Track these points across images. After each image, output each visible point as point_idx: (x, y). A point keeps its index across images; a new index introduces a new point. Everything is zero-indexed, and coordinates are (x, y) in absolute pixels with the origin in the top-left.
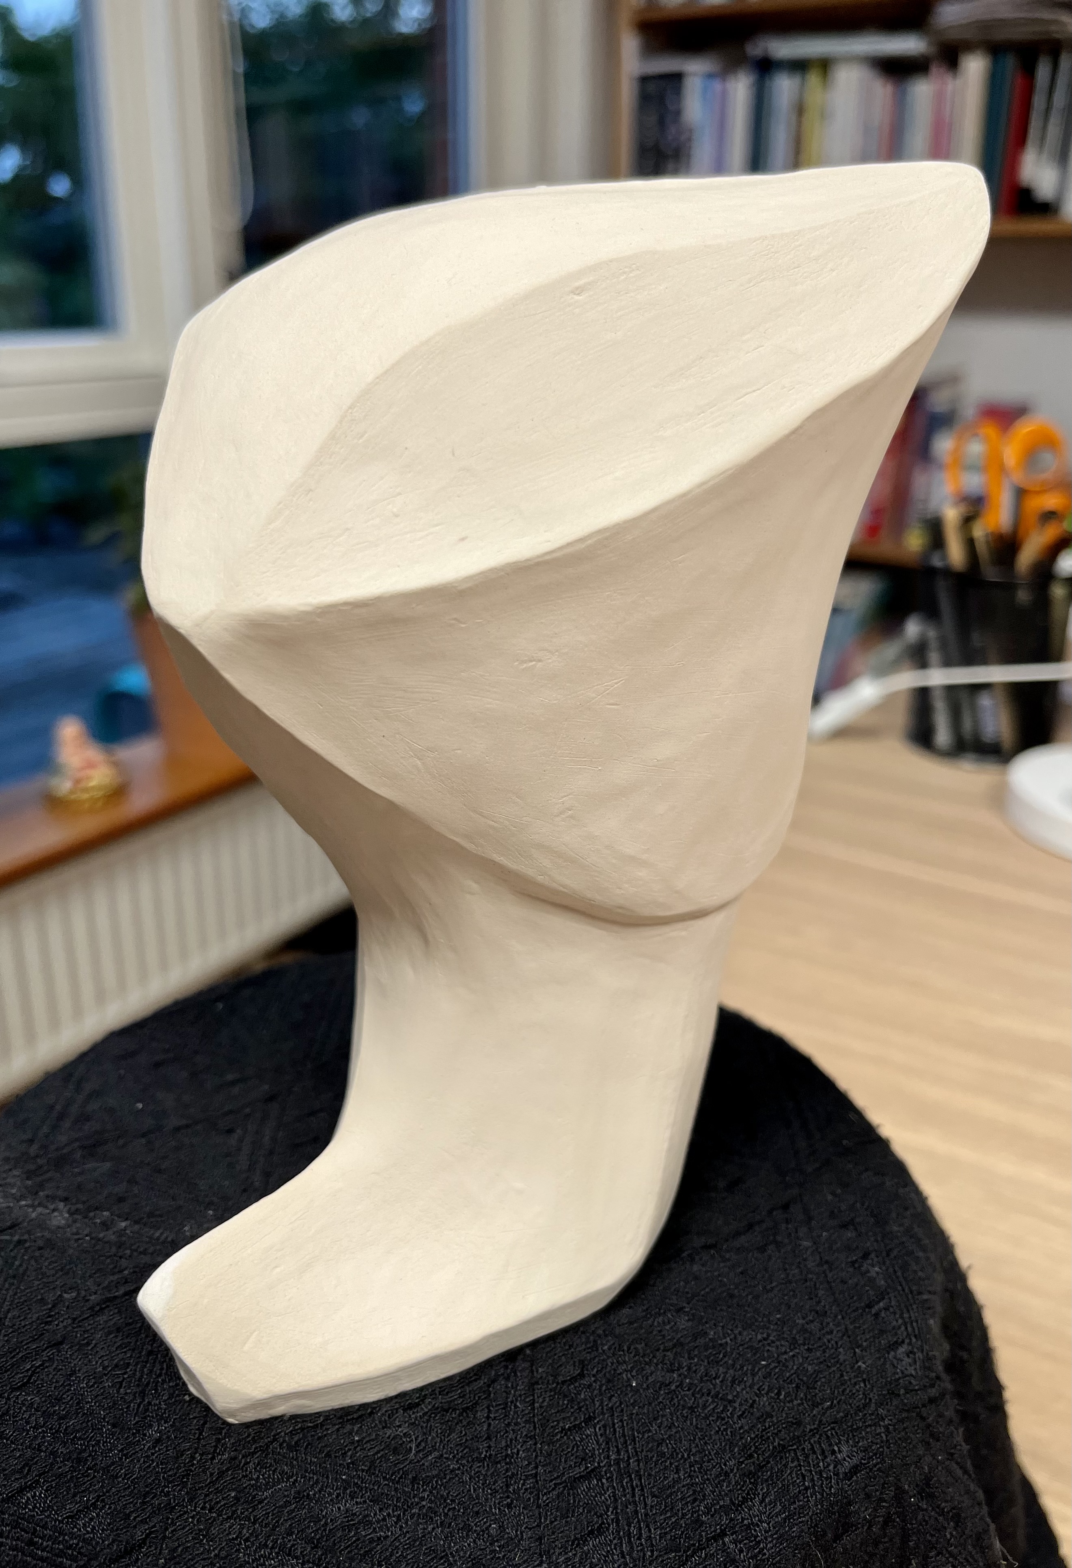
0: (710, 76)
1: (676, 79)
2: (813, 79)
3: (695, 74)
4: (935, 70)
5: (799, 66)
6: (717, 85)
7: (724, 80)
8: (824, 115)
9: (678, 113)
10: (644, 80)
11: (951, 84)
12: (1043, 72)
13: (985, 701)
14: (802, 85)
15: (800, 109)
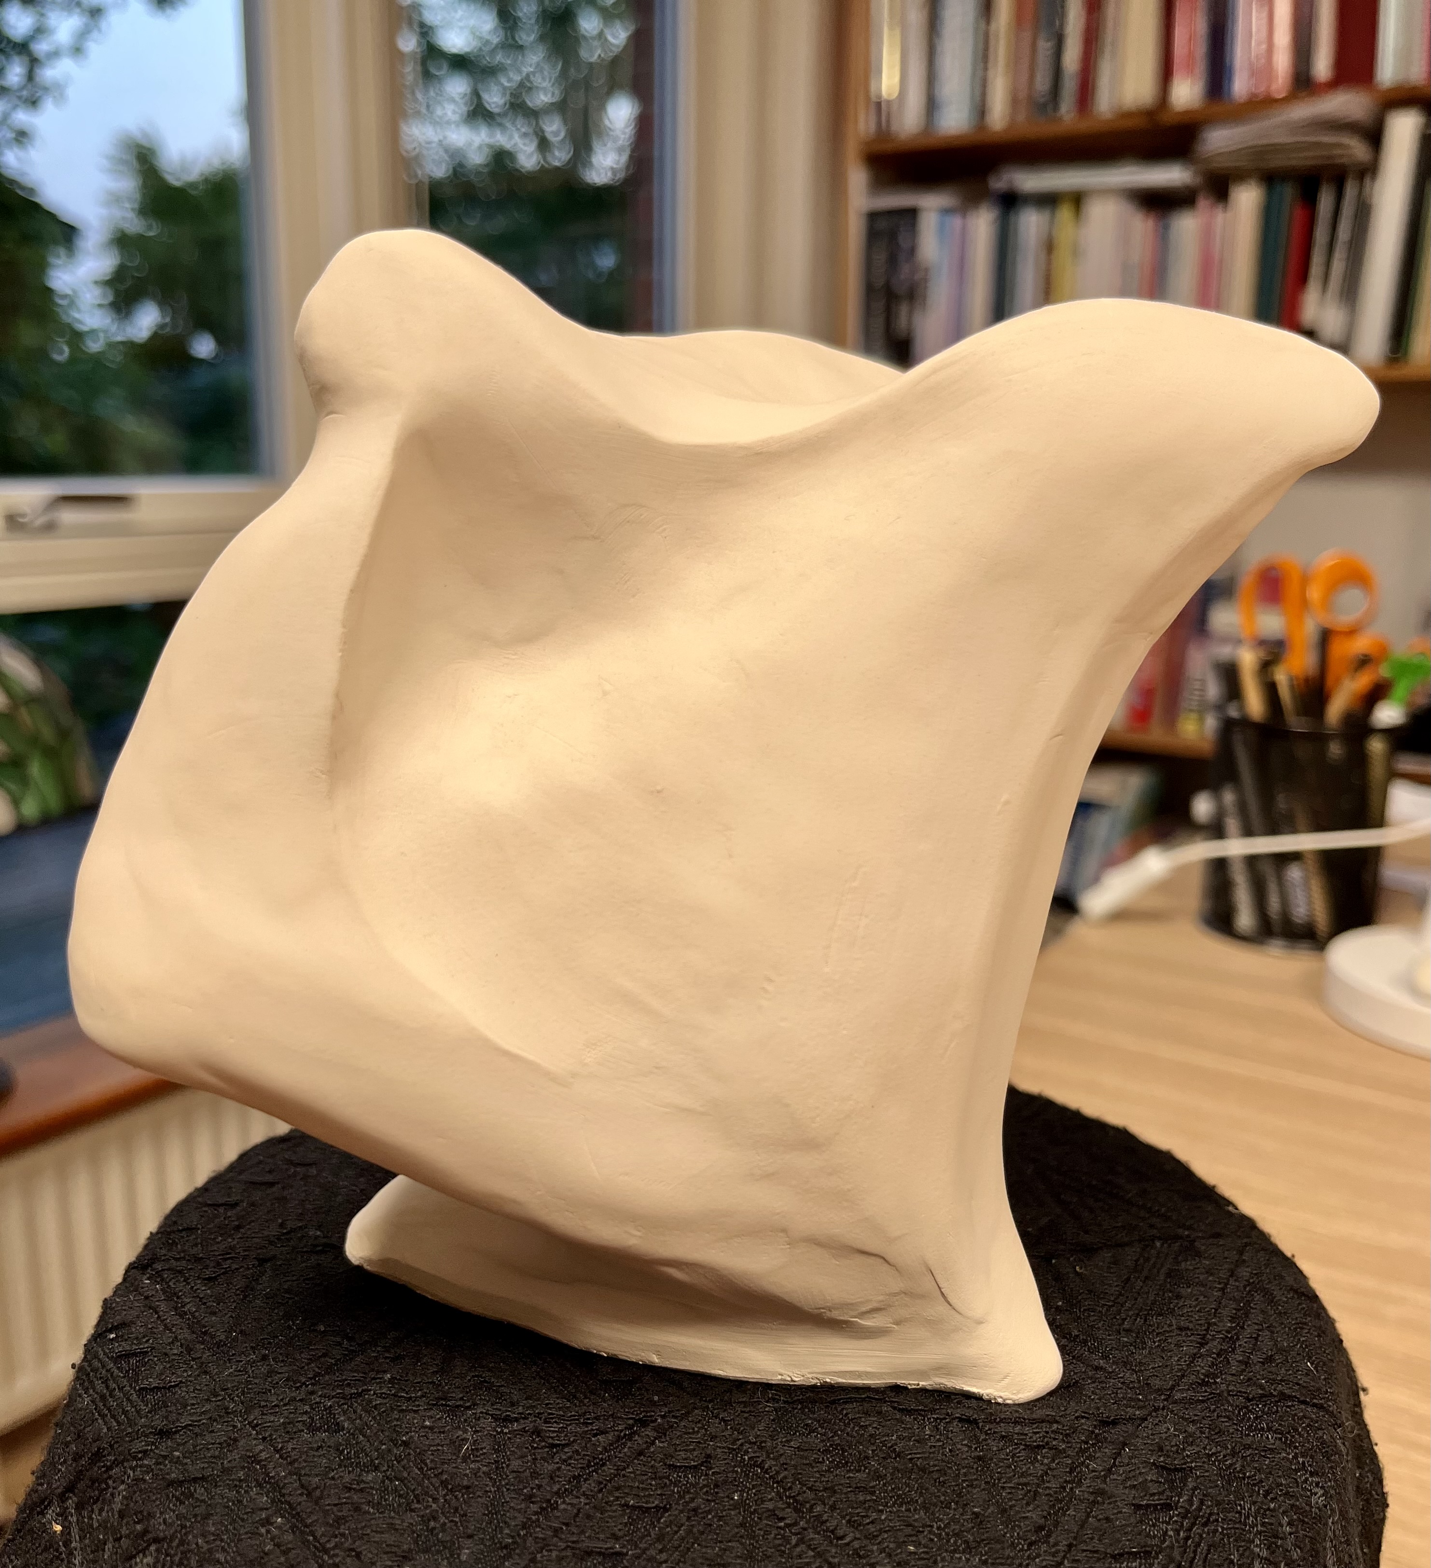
0: (946, 211)
1: (911, 214)
2: (1065, 213)
3: (931, 210)
4: (1203, 203)
5: (1049, 200)
6: (956, 221)
7: (964, 216)
8: (1076, 252)
9: (912, 251)
10: (873, 217)
11: (1220, 217)
12: (1325, 202)
13: (1294, 873)
14: (1052, 222)
15: (1050, 246)
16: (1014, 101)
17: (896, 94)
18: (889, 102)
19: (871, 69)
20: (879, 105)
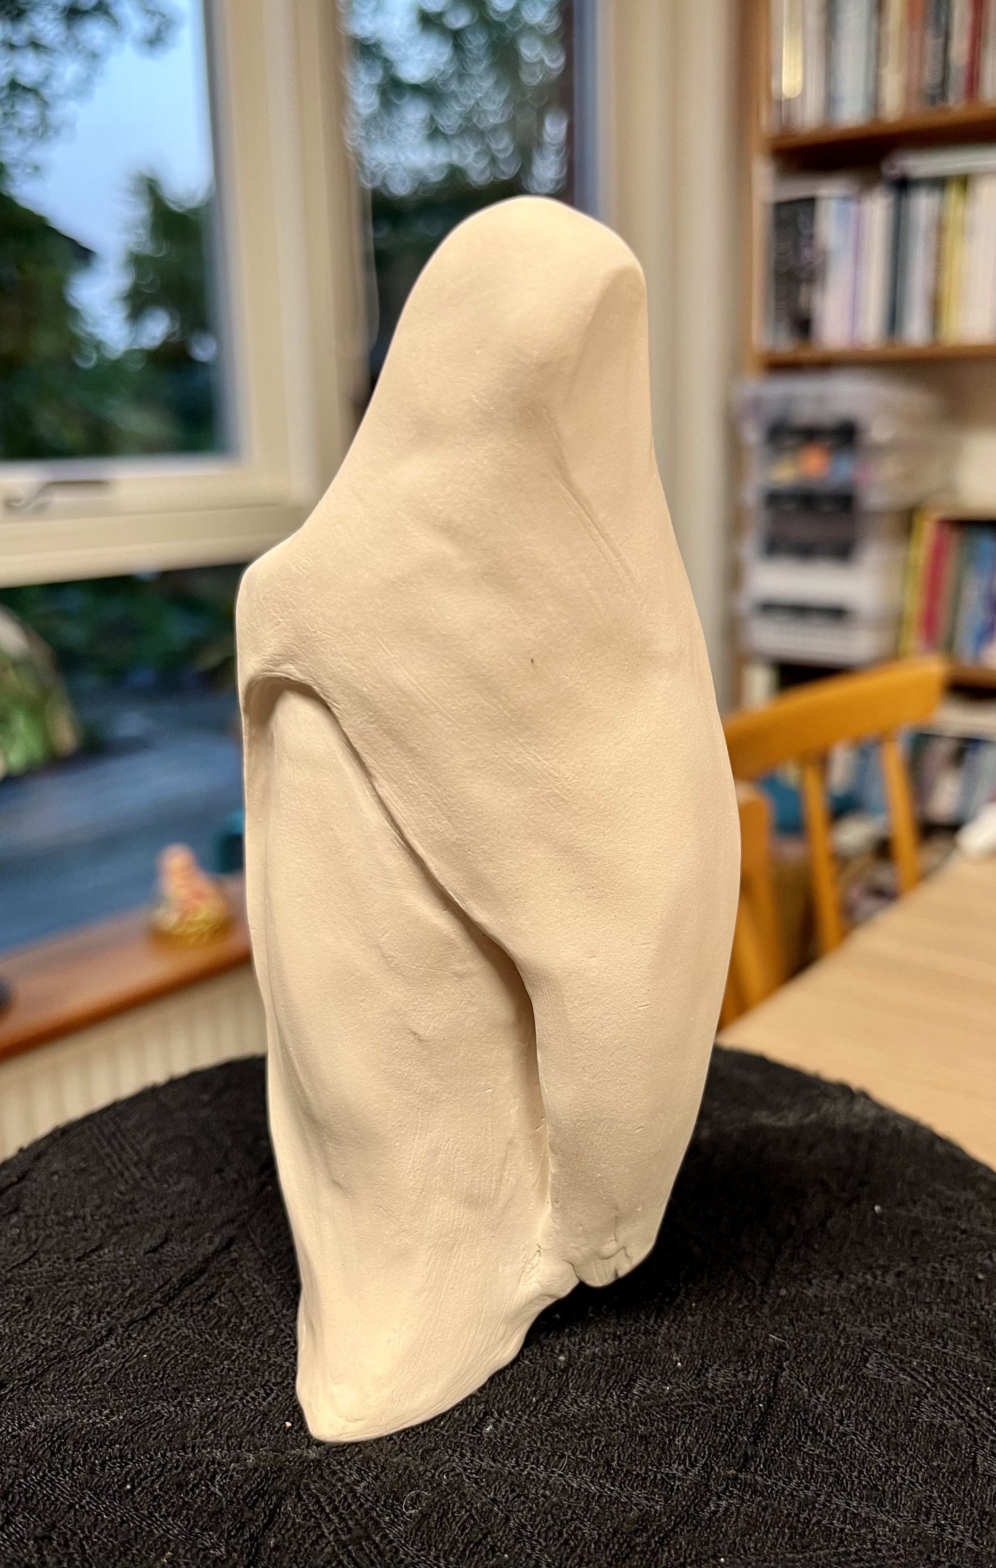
0: (846, 199)
1: (810, 202)
2: (953, 195)
3: (829, 198)
5: (939, 183)
6: (852, 208)
7: (859, 202)
8: (965, 232)
9: (811, 237)
10: (779, 206)
14: (942, 205)
15: (940, 227)
16: (908, 92)
17: (798, 92)
18: (789, 100)
19: (772, 69)
20: (780, 102)
